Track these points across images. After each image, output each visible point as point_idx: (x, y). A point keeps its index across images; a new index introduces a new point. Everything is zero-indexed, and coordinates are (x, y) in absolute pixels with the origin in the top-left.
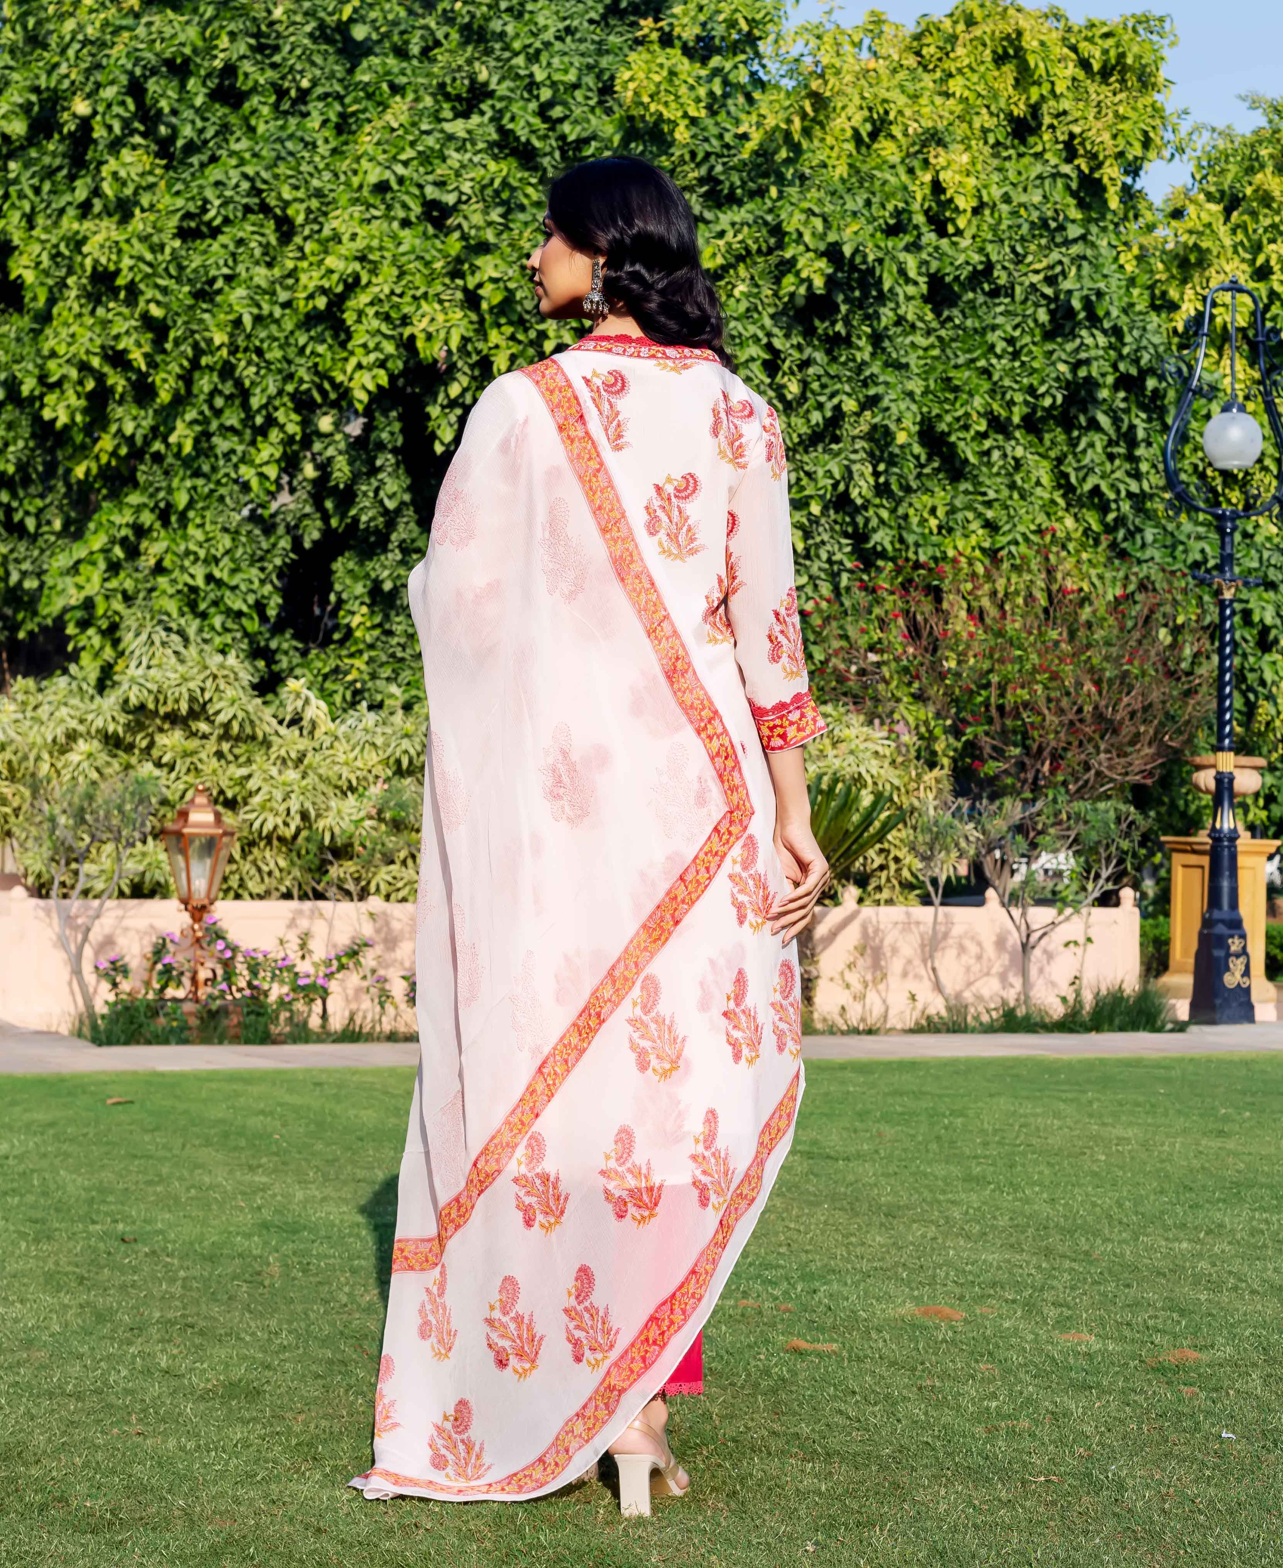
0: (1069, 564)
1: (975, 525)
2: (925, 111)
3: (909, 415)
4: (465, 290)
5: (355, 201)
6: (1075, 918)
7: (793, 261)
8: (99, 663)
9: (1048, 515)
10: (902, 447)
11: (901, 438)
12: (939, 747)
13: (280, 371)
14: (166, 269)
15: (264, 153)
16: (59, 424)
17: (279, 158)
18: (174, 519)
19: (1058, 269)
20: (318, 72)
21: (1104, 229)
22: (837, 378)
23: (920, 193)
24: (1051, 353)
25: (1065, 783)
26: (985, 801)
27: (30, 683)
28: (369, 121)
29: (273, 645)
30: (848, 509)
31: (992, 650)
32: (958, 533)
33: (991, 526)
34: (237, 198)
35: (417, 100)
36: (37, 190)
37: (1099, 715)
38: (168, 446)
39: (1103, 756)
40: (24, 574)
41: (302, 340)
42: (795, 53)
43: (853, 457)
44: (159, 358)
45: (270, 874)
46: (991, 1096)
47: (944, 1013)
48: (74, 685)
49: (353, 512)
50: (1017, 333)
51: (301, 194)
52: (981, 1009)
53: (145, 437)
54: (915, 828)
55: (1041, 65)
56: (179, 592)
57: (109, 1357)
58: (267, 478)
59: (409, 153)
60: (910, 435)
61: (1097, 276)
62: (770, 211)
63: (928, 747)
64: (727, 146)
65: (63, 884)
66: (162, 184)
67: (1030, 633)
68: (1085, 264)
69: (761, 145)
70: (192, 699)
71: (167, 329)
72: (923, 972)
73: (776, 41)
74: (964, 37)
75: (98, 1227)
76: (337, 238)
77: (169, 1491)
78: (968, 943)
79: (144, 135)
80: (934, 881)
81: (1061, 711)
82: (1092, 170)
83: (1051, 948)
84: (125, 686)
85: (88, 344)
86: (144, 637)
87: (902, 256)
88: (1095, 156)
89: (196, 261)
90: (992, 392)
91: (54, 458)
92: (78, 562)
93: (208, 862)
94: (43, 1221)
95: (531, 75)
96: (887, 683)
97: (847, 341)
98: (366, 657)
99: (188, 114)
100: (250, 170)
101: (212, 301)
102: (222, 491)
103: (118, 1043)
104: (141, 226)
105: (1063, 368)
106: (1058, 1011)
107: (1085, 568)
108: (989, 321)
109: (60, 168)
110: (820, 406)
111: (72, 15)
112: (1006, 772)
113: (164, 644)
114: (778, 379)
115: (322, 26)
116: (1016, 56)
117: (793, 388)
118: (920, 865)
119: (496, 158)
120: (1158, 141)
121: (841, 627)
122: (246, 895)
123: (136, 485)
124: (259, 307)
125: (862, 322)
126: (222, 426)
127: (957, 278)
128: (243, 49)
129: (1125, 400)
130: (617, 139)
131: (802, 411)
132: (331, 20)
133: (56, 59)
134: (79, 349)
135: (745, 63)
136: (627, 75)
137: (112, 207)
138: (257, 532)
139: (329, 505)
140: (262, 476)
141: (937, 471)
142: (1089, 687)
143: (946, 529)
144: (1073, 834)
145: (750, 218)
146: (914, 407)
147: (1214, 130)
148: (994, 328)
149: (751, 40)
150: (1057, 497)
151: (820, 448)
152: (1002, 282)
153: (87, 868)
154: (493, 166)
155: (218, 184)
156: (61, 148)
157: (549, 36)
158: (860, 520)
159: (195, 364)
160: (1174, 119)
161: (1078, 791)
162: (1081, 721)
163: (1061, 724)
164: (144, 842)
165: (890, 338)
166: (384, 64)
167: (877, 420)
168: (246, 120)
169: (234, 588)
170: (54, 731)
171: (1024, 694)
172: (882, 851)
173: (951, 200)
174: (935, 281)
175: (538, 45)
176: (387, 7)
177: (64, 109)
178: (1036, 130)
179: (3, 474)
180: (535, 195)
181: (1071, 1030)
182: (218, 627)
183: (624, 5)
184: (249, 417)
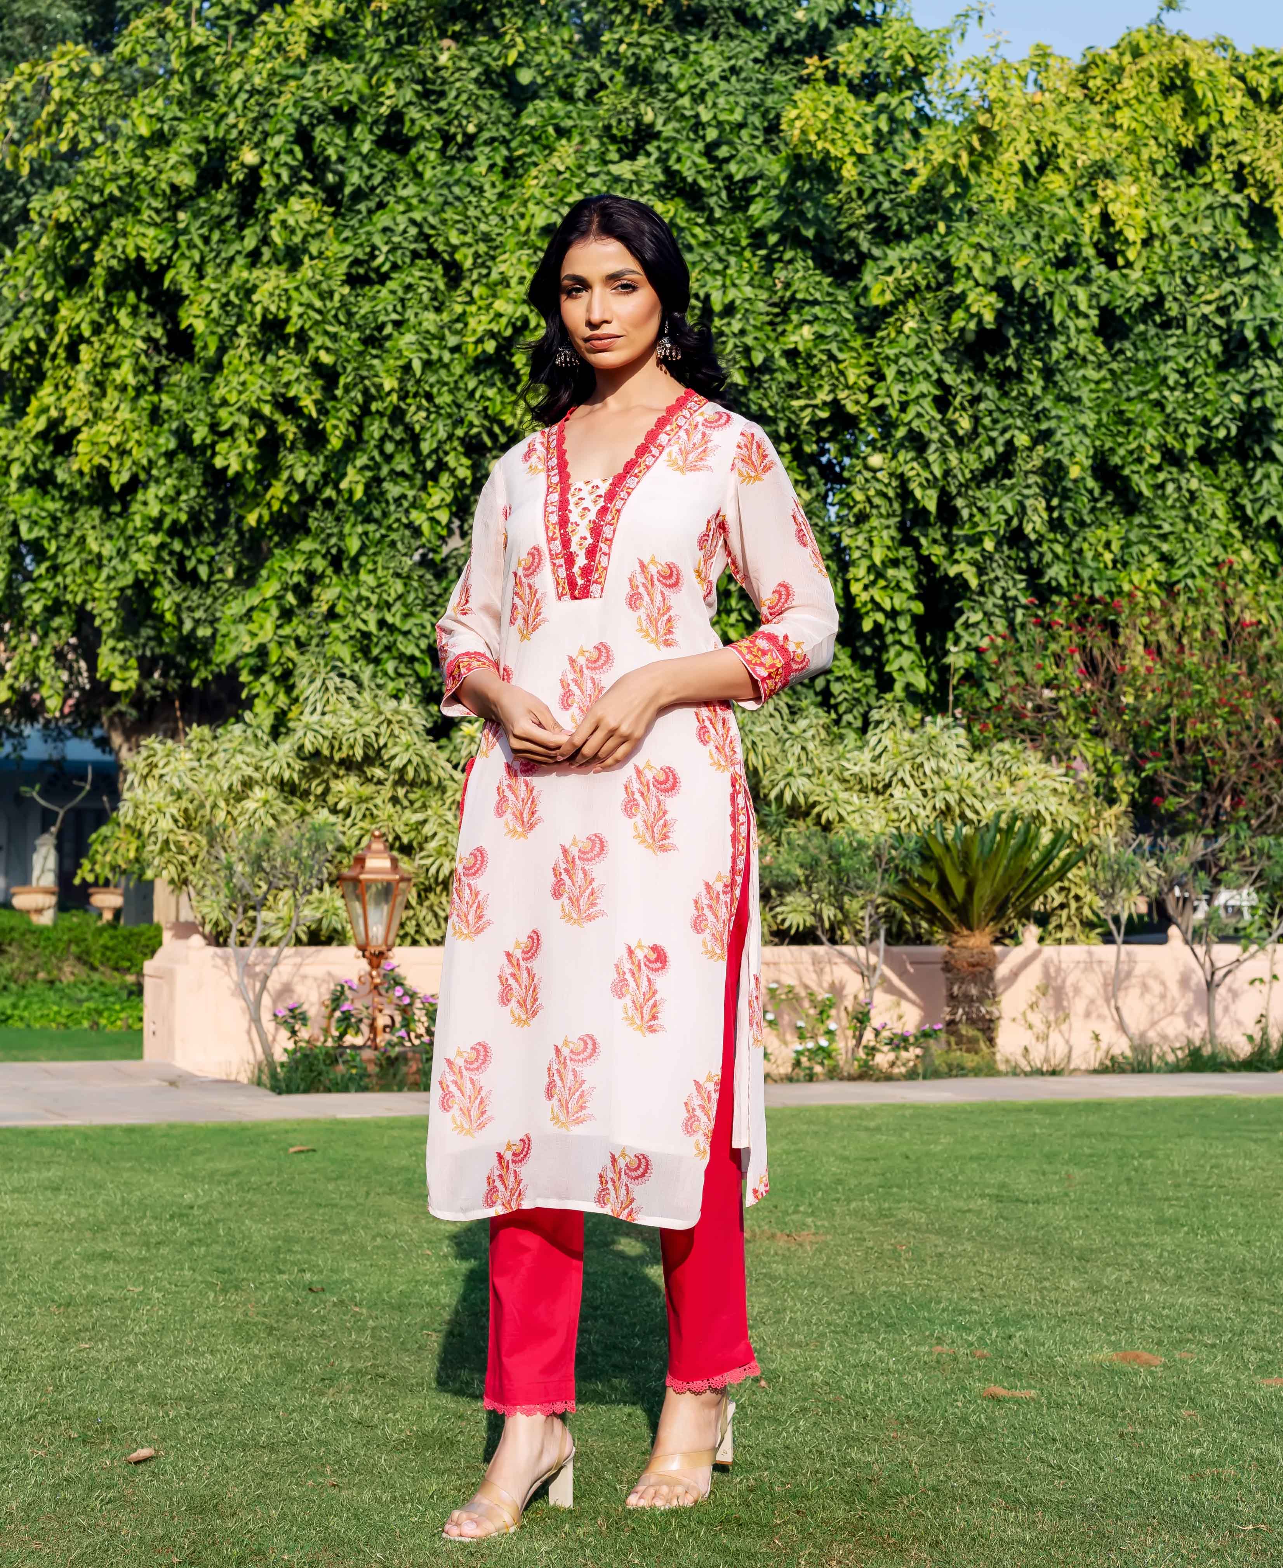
0: (1247, 597)
1: (1151, 559)
2: (1092, 143)
3: (1082, 449)
5: (523, 245)
6: (1260, 955)
7: (963, 296)
8: (273, 709)
9: (1225, 547)
10: (1075, 481)
11: (1075, 472)
12: (1118, 783)
13: (450, 416)
14: (336, 316)
15: (432, 198)
16: (231, 472)
17: (446, 203)
18: (345, 565)
19: (1230, 299)
20: (484, 117)
21: (1276, 258)
22: (1009, 412)
23: (1089, 225)
24: (1225, 384)
25: (1247, 819)
26: (1166, 838)
27: (206, 731)
28: (536, 164)
30: (1022, 545)
31: (1171, 685)
32: (1134, 567)
33: (1167, 560)
34: (405, 244)
35: (583, 142)
36: (206, 240)
37: (1280, 749)
38: (339, 492)
40: (197, 622)
41: (471, 385)
42: (959, 89)
43: (1026, 492)
44: (329, 405)
46: (1180, 1137)
47: (1128, 1053)
48: (249, 732)
50: (1190, 365)
51: (468, 239)
52: (1166, 1048)
53: (316, 483)
54: (1095, 866)
55: (1209, 95)
56: (352, 638)
57: (301, 1408)
58: (438, 523)
60: (1083, 469)
61: (1270, 306)
62: (939, 246)
63: (1106, 784)
64: (895, 183)
65: (241, 932)
66: (331, 231)
67: (1209, 667)
68: (1257, 294)
69: (928, 180)
70: (367, 745)
71: (337, 375)
72: (1105, 1011)
73: (942, 77)
74: (1131, 69)
75: (285, 1277)
77: (366, 1544)
78: (1151, 982)
79: (312, 183)
80: (1116, 919)
81: (1242, 746)
82: (1263, 199)
83: (1235, 986)
84: (300, 733)
86: (318, 683)
87: (1073, 289)
88: (1265, 185)
89: (365, 307)
90: (1166, 425)
91: (226, 506)
92: (251, 609)
93: (386, 908)
94: (230, 1271)
95: (697, 116)
96: (1065, 719)
97: (1018, 376)
99: (356, 161)
100: (417, 216)
101: (381, 346)
102: (394, 536)
103: (297, 1091)
104: (310, 274)
105: (1236, 399)
106: (1244, 1050)
107: (1262, 600)
108: (1161, 353)
109: (228, 218)
110: (992, 442)
111: (238, 65)
112: (1187, 808)
113: (338, 691)
114: (949, 415)
115: (487, 71)
116: (1184, 86)
117: (965, 424)
118: (1102, 904)
119: (662, 199)
121: (1017, 664)
122: (423, 941)
123: (307, 531)
124: (428, 352)
125: (1033, 356)
126: (392, 471)
127: (1128, 311)
128: (409, 95)
130: (783, 178)
131: (973, 447)
132: (496, 65)
133: (224, 109)
134: (249, 398)
135: (910, 99)
136: (793, 113)
137: (280, 254)
138: (429, 576)
140: (432, 520)
141: (1111, 504)
142: (1270, 720)
143: (1122, 563)
144: (1256, 870)
145: (919, 254)
146: (1087, 441)
148: (1166, 360)
149: (917, 75)
150: (1234, 528)
151: (992, 484)
152: (1174, 313)
153: (264, 915)
155: (385, 230)
156: (230, 198)
157: (714, 76)
158: (1034, 556)
159: (365, 410)
161: (1260, 826)
162: (1262, 755)
163: (1242, 758)
164: (321, 889)
165: (1061, 372)
166: (550, 107)
167: (1050, 454)
168: (413, 165)
169: (406, 633)
170: (229, 779)
171: (1203, 729)
172: (1062, 889)
173: (1120, 232)
174: (1106, 313)
175: (703, 85)
176: (552, 50)
177: (233, 159)
178: (1205, 160)
179: (175, 522)
180: (702, 236)
181: (1259, 1070)
182: (391, 672)
183: (788, 43)
184: (420, 462)
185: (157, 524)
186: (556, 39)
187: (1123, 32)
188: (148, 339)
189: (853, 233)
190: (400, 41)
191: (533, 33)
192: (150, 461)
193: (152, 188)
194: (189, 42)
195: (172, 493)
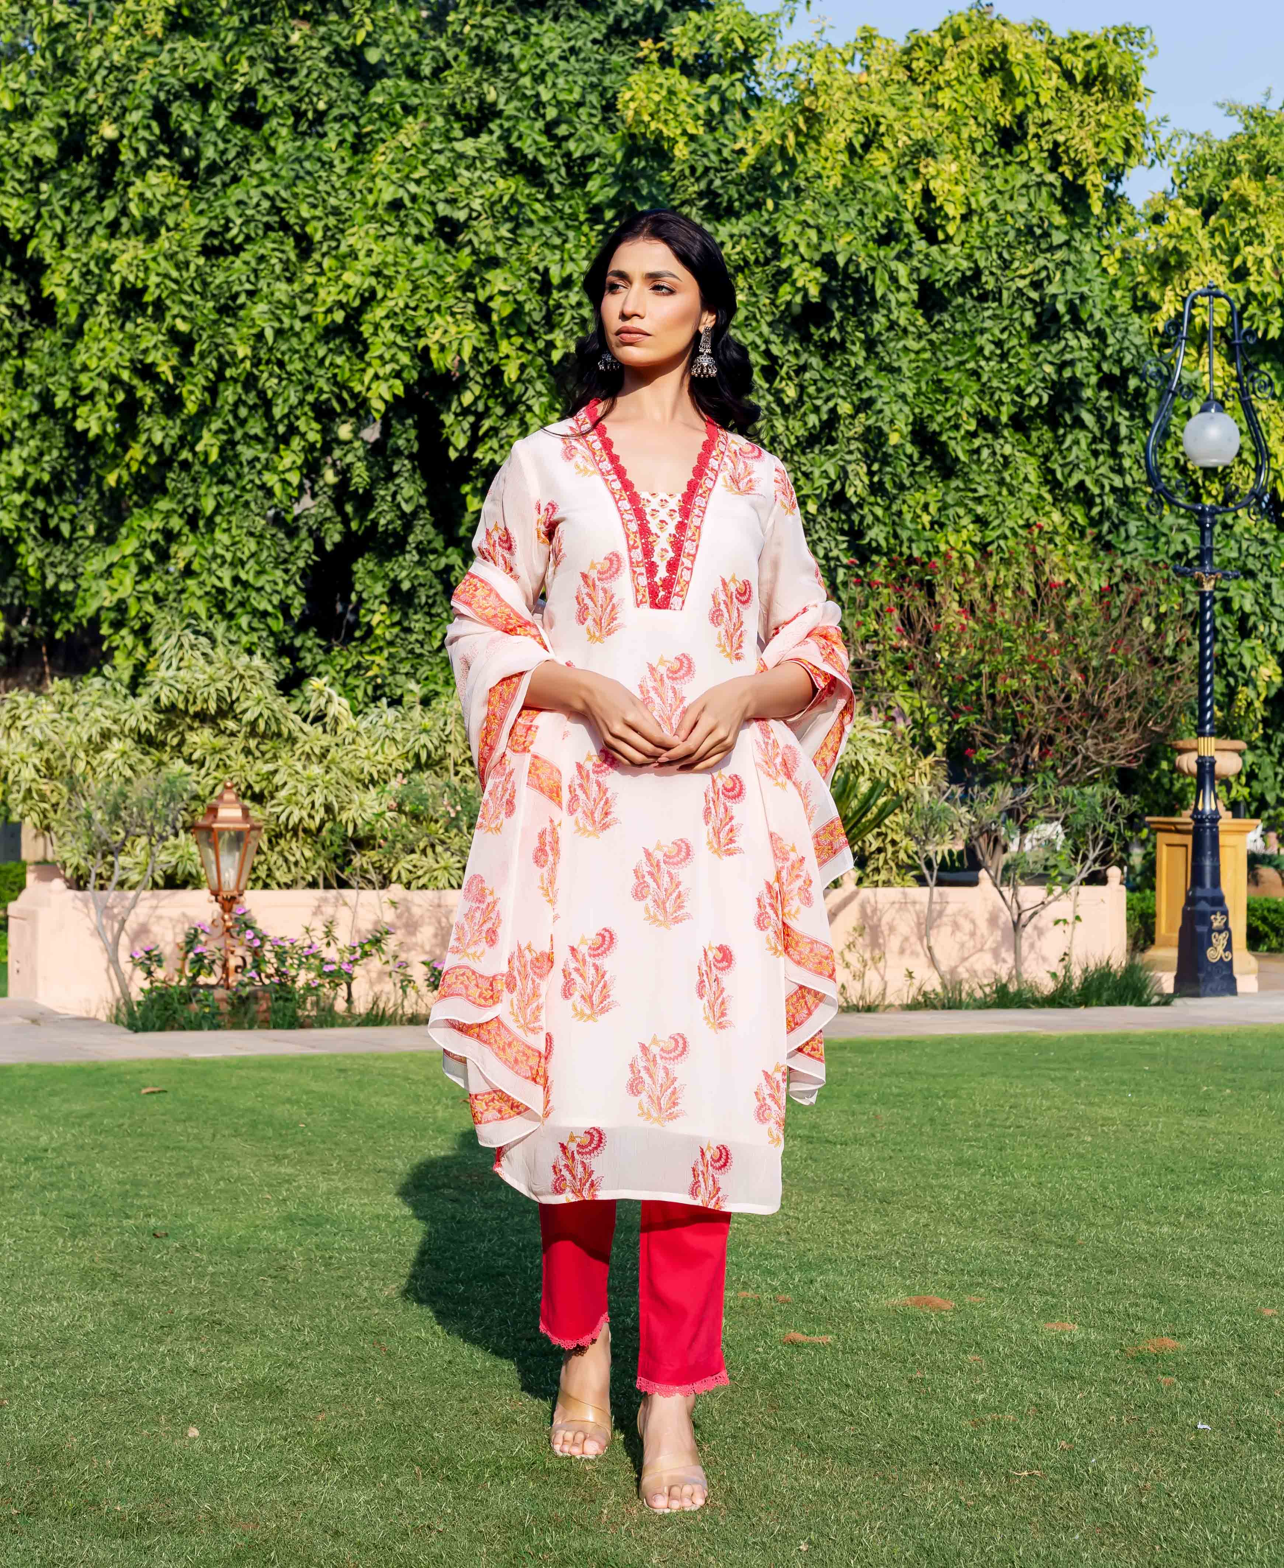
0: (1056, 557)
1: (966, 521)
2: (915, 123)
3: (901, 417)
4: (476, 302)
5: (370, 219)
6: (1064, 897)
7: (789, 271)
8: (132, 662)
9: (1036, 509)
10: (895, 447)
11: (894, 439)
12: (933, 733)
13: (300, 382)
14: (191, 286)
15: (283, 173)
16: (91, 435)
17: (298, 177)
18: (201, 523)
19: (1044, 274)
20: (334, 95)
21: (1087, 236)
22: (833, 382)
23: (912, 200)
24: (1038, 354)
25: (1053, 768)
26: (977, 787)
27: (67, 684)
28: (383, 141)
29: (298, 643)
30: (845, 507)
31: (983, 642)
32: (950, 528)
33: (981, 522)
34: (258, 217)
35: (429, 120)
36: (68, 211)
37: (1086, 704)
38: (195, 454)
39: (1089, 742)
40: (60, 577)
41: (321, 353)
42: (789, 69)
43: (848, 457)
44: (185, 371)
45: (296, 864)
47: (939, 989)
48: (108, 685)
49: (372, 516)
50: (1005, 336)
51: (318, 212)
52: (974, 985)
53: (173, 446)
54: (910, 813)
55: (1026, 77)
56: (207, 594)
58: (290, 484)
59: (421, 172)
60: (902, 436)
61: (1081, 281)
62: (767, 223)
63: (922, 735)
64: (726, 161)
65: (100, 876)
66: (187, 203)
67: (1019, 625)
68: (1069, 269)
69: (758, 159)
70: (220, 699)
71: (194, 342)
72: (919, 948)
73: (771, 59)
74: (952, 51)
75: (131, 1221)
76: (353, 254)
78: (961, 921)
79: (169, 157)
80: (929, 864)
81: (1049, 700)
82: (1076, 177)
83: (1041, 926)
84: (155, 687)
85: (118, 358)
86: (173, 640)
87: (894, 265)
88: (1078, 164)
89: (220, 277)
91: (87, 466)
92: (112, 566)
93: (237, 854)
94: (79, 1216)
95: (538, 95)
96: (883, 673)
97: (841, 347)
98: (386, 653)
99: (211, 136)
100: (270, 190)
101: (235, 315)
102: (248, 497)
103: (153, 1029)
104: (167, 245)
105: (1048, 369)
106: (1048, 986)
107: (1071, 560)
108: (978, 325)
109: (89, 189)
110: (816, 410)
111: (99, 42)
112: (997, 758)
113: (193, 647)
114: (776, 384)
115: (337, 50)
116: (1002, 68)
117: (791, 393)
118: (915, 848)
119: (504, 176)
120: (1139, 148)
122: (274, 884)
123: (164, 491)
124: (280, 321)
125: (856, 328)
126: (246, 435)
127: (946, 284)
128: (262, 73)
129: (1108, 398)
130: (619, 156)
131: (799, 414)
132: (346, 45)
133: (84, 85)
134: (109, 364)
136: (628, 95)
137: (139, 226)
138: (281, 535)
139: (349, 508)
140: (284, 481)
141: (929, 469)
142: (1075, 676)
143: (938, 524)
144: (1061, 816)
145: (748, 230)
146: (907, 409)
147: (1192, 136)
148: (982, 331)
149: (747, 58)
150: (1044, 492)
151: (816, 450)
152: (989, 287)
153: (122, 860)
154: (501, 183)
155: (239, 203)
156: (90, 170)
157: (553, 57)
158: (855, 518)
159: (220, 376)
160: (1154, 127)
161: (1066, 775)
162: (1068, 708)
163: (1049, 712)
164: (176, 836)
165: (883, 343)
166: (397, 86)
167: (870, 422)
168: (266, 141)
169: (260, 590)
170: (89, 730)
171: (1015, 684)
172: (879, 834)
173: (941, 208)
174: (926, 287)
175: (543, 66)
176: (399, 30)
177: (93, 133)
178: (1021, 139)
179: (38, 482)
180: (542, 211)
181: (1061, 1006)
182: (245, 626)
183: (625, 24)
184: (272, 426)
185: (20, 484)
186: (404, 19)
187: (945, 16)
188: (12, 305)
189: (685, 210)
190: (253, 20)
191: (381, 13)
192: (14, 423)
193: (15, 160)
194: (51, 19)
195: (35, 454)
